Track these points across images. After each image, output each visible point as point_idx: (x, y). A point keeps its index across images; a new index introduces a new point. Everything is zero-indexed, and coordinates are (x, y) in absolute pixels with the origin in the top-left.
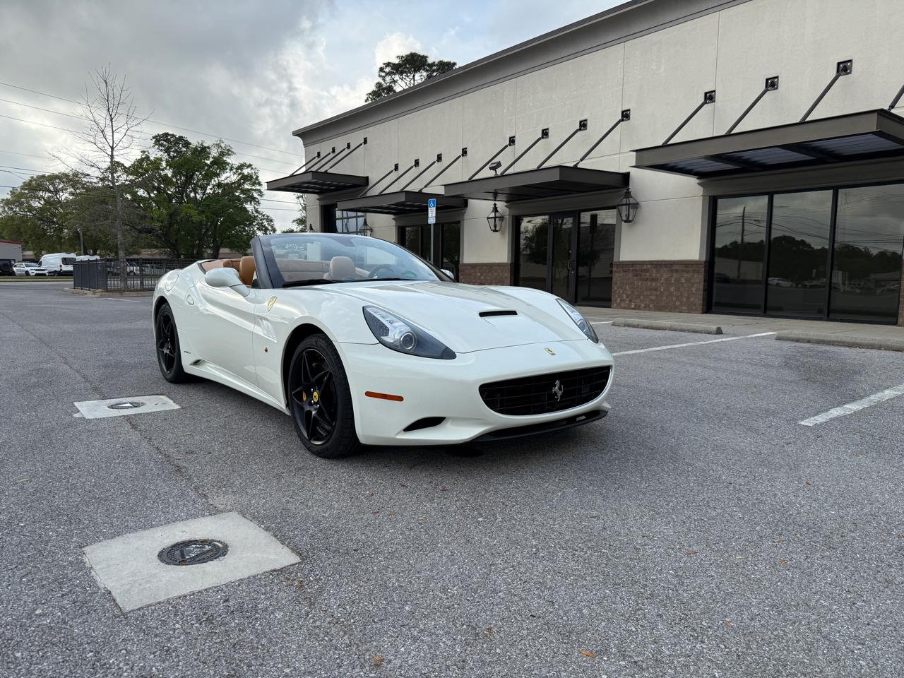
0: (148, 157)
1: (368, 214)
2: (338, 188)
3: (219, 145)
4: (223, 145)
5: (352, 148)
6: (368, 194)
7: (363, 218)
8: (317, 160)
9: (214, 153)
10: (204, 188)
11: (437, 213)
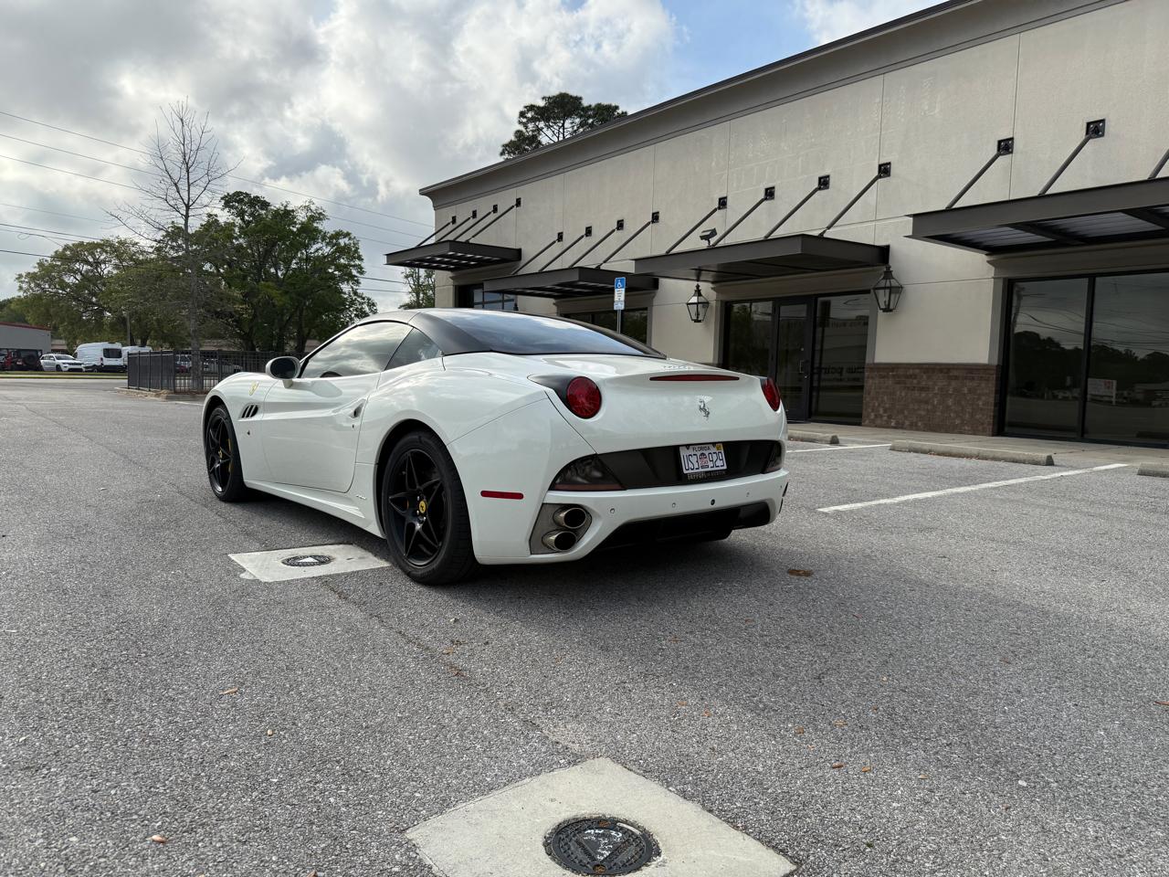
0: (216, 222)
1: (523, 297)
2: (482, 263)
4: (313, 208)
5: (500, 211)
6: (520, 273)
7: (513, 303)
8: (451, 227)
9: (301, 218)
11: (626, 296)
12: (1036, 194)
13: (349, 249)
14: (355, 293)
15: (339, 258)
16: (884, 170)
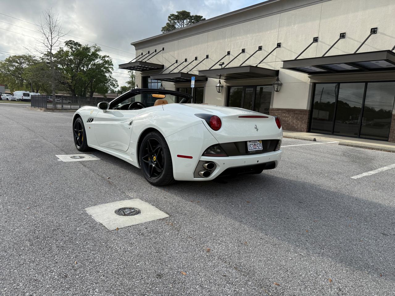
0: (63, 50)
1: (163, 81)
2: (151, 69)
4: (97, 47)
5: (157, 52)
6: (164, 73)
7: (161, 83)
8: (141, 56)
9: (92, 50)
10: (87, 66)
11: (195, 83)
12: (321, 56)
13: (109, 61)
14: (111, 77)
15: (105, 64)
16: (279, 45)
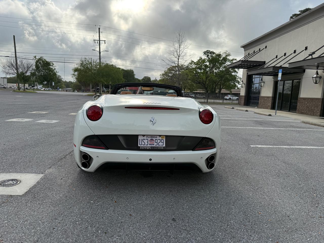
0: (202, 59)
1: (263, 76)
2: (254, 66)
3: (226, 53)
7: (261, 78)
9: (224, 56)
10: (219, 68)
